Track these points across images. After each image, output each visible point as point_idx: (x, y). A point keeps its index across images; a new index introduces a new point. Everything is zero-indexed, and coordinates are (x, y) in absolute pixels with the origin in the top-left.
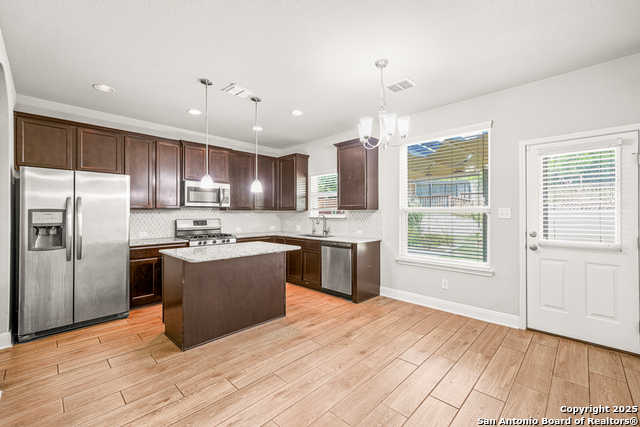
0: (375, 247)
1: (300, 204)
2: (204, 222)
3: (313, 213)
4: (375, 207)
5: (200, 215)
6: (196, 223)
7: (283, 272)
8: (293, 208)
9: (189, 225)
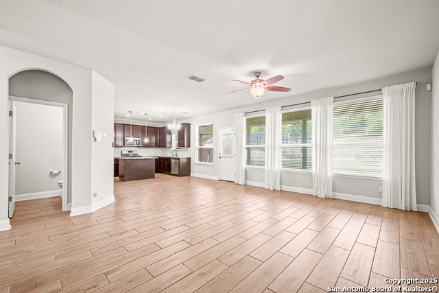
0: (189, 159)
1: (168, 145)
2: (132, 152)
3: (173, 149)
4: (189, 146)
5: (131, 149)
6: (129, 152)
7: (153, 166)
8: (165, 147)
9: (127, 153)
